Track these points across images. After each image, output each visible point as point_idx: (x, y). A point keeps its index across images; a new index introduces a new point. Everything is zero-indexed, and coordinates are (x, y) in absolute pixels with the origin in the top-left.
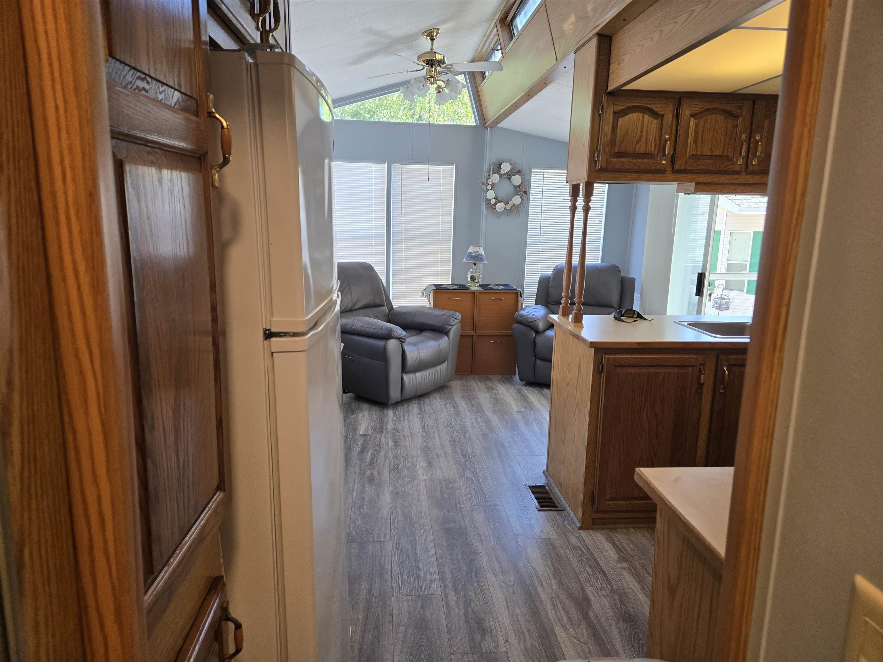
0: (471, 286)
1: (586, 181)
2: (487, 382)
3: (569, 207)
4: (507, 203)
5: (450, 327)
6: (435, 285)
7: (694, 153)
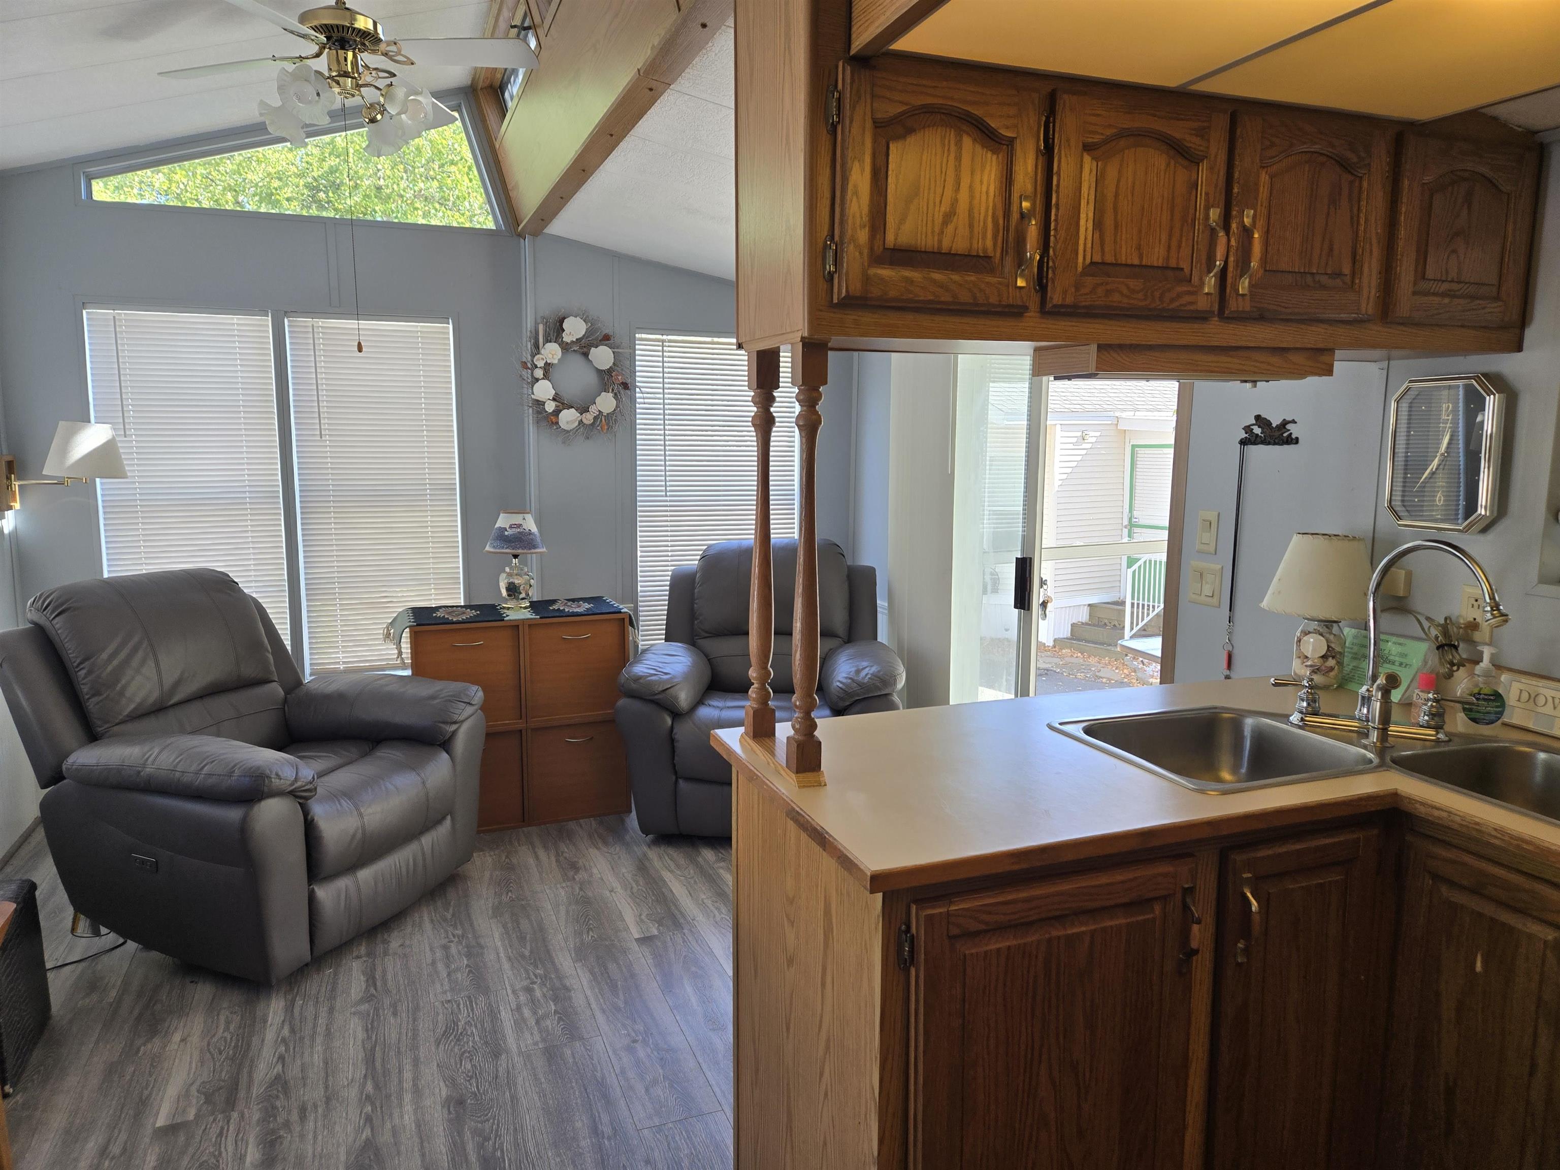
0: (508, 608)
1: (803, 339)
2: (563, 847)
3: (750, 419)
4: (584, 410)
5: (454, 727)
6: (418, 612)
7: (1097, 258)
